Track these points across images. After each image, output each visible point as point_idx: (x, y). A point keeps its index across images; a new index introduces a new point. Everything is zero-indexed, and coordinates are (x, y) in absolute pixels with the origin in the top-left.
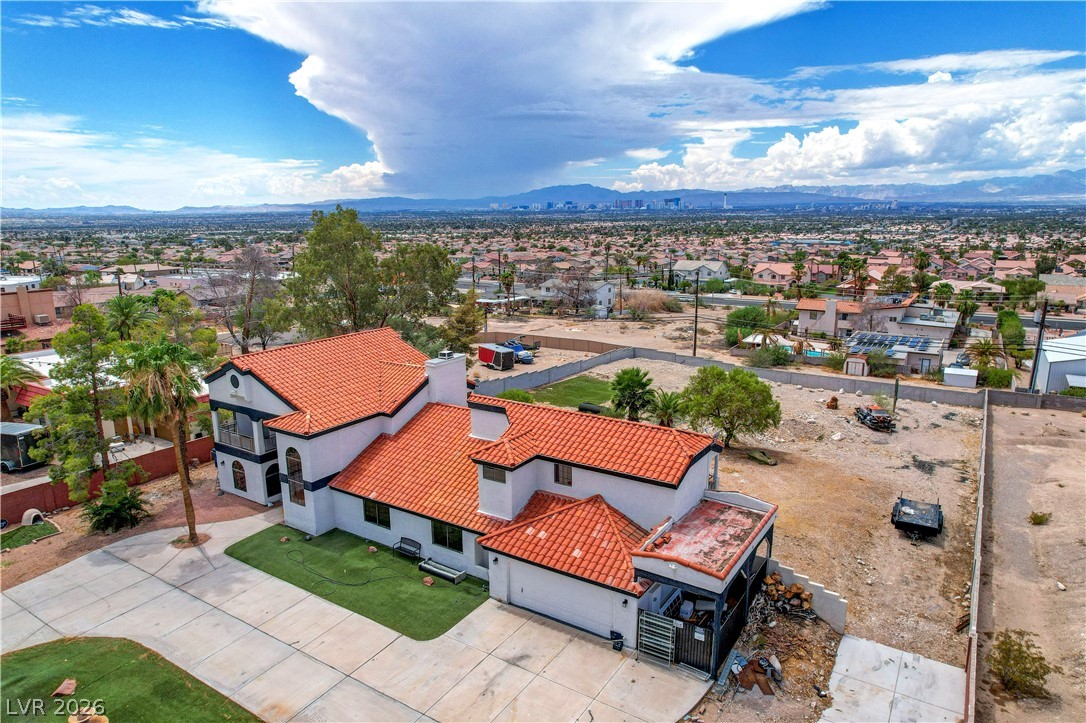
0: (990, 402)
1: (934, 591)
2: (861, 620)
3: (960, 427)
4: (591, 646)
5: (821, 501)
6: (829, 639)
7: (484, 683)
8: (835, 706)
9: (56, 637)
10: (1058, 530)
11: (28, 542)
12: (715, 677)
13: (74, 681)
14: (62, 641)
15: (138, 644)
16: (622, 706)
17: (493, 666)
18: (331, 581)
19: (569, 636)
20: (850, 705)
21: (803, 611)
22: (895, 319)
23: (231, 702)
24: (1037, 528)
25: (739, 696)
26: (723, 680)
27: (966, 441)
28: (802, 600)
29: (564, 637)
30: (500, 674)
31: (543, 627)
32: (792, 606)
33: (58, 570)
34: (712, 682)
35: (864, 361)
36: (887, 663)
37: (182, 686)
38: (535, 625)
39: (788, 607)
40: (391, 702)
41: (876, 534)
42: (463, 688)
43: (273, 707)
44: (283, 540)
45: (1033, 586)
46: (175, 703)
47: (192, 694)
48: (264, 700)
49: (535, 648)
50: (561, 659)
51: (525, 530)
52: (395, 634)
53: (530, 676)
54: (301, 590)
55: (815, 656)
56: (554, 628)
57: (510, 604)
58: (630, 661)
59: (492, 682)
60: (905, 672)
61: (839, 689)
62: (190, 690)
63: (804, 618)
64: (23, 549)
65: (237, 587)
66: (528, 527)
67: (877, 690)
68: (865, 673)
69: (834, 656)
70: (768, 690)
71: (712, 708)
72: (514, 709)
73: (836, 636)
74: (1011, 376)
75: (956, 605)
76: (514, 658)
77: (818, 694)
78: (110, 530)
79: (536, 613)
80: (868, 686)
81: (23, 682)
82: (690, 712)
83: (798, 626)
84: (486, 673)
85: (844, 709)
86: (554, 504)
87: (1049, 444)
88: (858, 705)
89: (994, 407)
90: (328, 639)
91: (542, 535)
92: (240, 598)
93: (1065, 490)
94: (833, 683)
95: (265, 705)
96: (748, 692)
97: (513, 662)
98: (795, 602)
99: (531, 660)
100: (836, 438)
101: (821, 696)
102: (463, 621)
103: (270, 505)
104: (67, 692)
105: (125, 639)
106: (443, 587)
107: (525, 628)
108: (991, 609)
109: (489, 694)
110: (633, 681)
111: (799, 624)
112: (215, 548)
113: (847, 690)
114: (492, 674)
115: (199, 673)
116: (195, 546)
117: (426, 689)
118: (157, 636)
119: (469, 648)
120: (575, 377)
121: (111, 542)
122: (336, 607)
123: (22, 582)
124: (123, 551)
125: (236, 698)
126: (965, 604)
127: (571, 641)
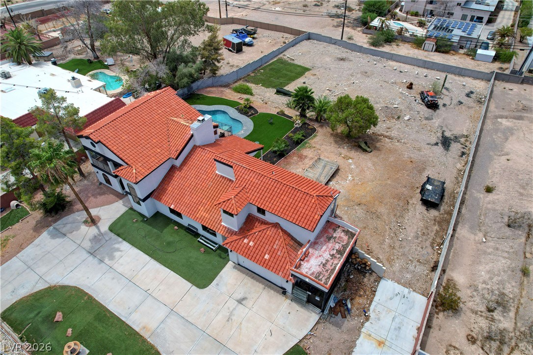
0: (495, 79)
1: (428, 243)
2: (391, 267)
3: (472, 104)
4: (272, 292)
5: (389, 182)
6: (375, 281)
7: (228, 314)
8: (370, 321)
9: (47, 286)
10: (496, 197)
11: (18, 221)
12: (323, 311)
13: (61, 313)
14: (50, 288)
15: (82, 290)
16: (284, 327)
17: (232, 304)
18: (159, 250)
19: (263, 286)
20: (376, 320)
21: (366, 270)
22: (460, 4)
23: (127, 325)
24: (487, 194)
25: (332, 319)
26: (326, 312)
27: (473, 116)
28: (366, 266)
29: (261, 286)
30: (234, 309)
31: (252, 280)
32: (362, 267)
33: (37, 241)
34: (321, 313)
35: (434, 43)
36: (397, 295)
37: (105, 315)
38: (249, 278)
39: (360, 268)
40: (191, 325)
41: (411, 202)
42: (220, 317)
43: (144, 328)
44: (134, 221)
45: (472, 236)
46: (104, 325)
47: (110, 320)
48: (140, 324)
49: (249, 293)
50: (260, 300)
51: (244, 240)
52: (190, 285)
53: (247, 310)
54: (147, 256)
55: (367, 293)
56: (257, 281)
57: (239, 264)
58: (288, 301)
59: (231, 314)
60: (403, 300)
61: (374, 311)
62: (109, 318)
63: (366, 273)
64: (17, 226)
65: (117, 254)
66: (245, 238)
67: (389, 311)
68: (386, 301)
69: (375, 292)
70: (344, 316)
71: (320, 326)
72: (241, 329)
73: (379, 279)
74: (513, 56)
75: (435, 252)
76: (240, 299)
77: (365, 315)
78: (53, 214)
79: (250, 271)
80: (386, 309)
81: (41, 314)
82: (311, 331)
83: (362, 277)
84: (229, 309)
85: (374, 322)
86: (257, 223)
87: (515, 118)
88: (379, 320)
89: (496, 82)
90: (162, 287)
91: (251, 244)
92: (121, 261)
93: (510, 163)
94: (372, 308)
95: (141, 326)
96: (336, 317)
97: (240, 301)
98: (363, 266)
99: (248, 300)
100: (406, 119)
101: (366, 316)
102: (218, 276)
103: (125, 194)
104: (60, 320)
105: (76, 287)
106: (209, 253)
107: (245, 281)
108: (450, 253)
109: (230, 320)
110: (289, 313)
111: (363, 276)
112: (104, 226)
113: (377, 311)
114: (231, 309)
115: (111, 307)
116: (94, 225)
117: (205, 318)
118: (89, 285)
119: (221, 293)
120: (275, 59)
121: (55, 221)
122: (163, 267)
123: (23, 249)
124: (63, 228)
125: (128, 322)
126: (439, 252)
127: (264, 288)
